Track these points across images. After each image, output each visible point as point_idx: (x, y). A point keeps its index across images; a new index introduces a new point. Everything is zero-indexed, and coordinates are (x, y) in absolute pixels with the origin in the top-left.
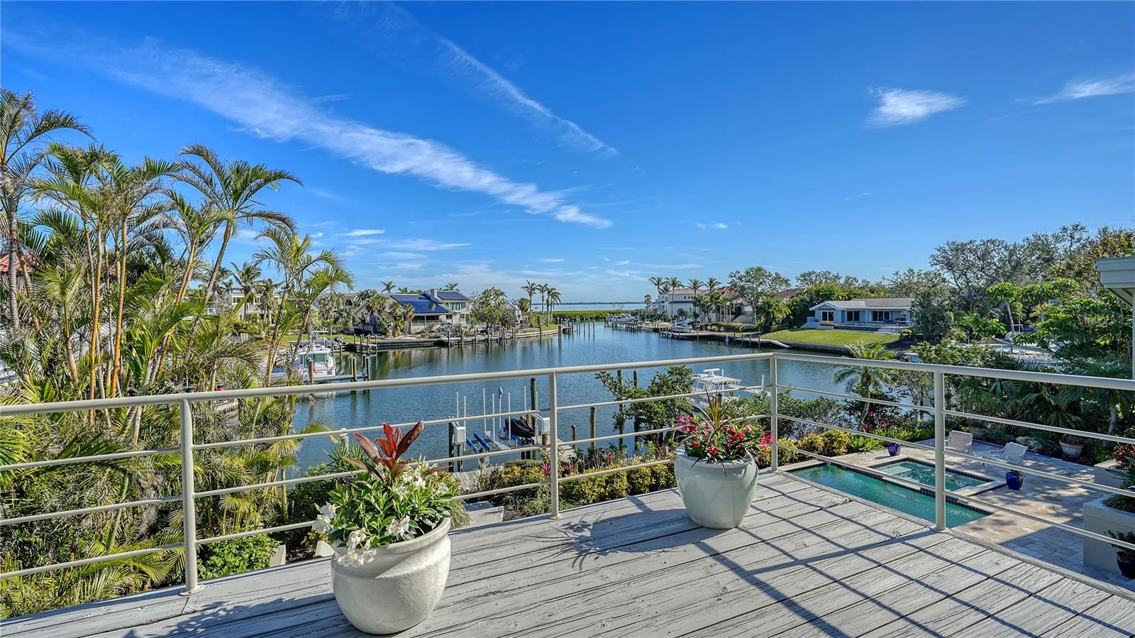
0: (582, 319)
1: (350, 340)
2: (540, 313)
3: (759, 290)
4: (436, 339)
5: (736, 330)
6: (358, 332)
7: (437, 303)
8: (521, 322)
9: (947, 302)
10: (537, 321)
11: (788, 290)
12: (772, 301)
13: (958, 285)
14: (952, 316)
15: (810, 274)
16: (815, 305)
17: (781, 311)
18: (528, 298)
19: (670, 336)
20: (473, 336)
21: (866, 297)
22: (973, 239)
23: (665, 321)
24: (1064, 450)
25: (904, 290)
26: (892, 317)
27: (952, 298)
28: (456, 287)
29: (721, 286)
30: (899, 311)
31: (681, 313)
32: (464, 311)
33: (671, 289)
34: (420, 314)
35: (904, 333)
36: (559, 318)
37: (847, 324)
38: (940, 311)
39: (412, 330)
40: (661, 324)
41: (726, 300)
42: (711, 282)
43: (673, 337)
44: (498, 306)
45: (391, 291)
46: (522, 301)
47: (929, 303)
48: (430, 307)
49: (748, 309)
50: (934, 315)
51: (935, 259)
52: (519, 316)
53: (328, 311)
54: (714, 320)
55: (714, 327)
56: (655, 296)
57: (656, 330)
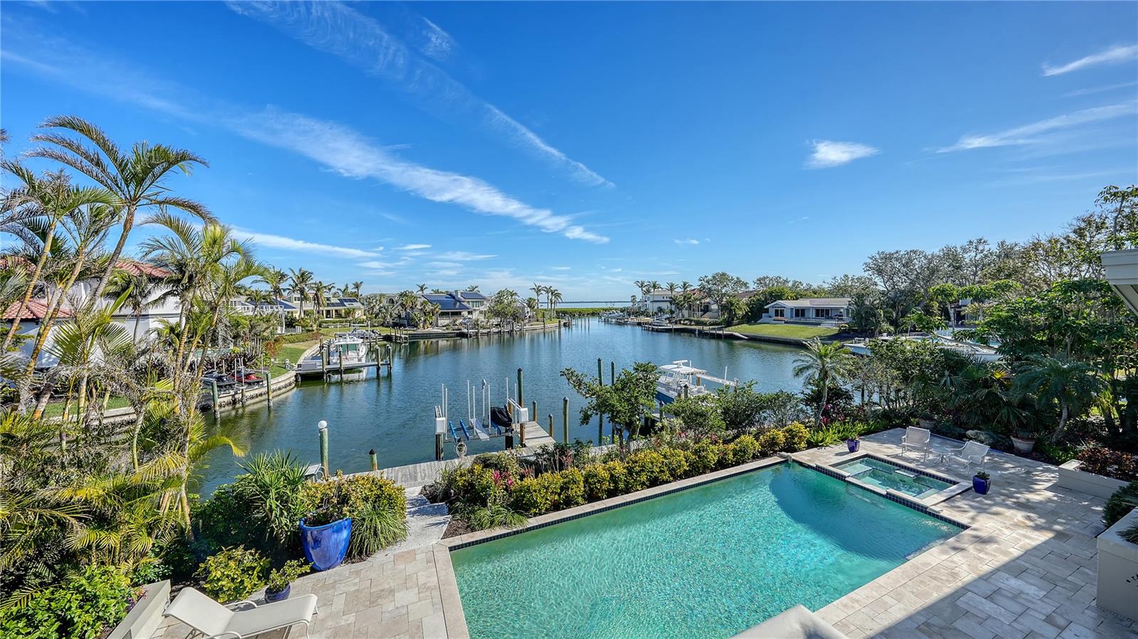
0: (580, 315)
1: (386, 331)
2: (545, 310)
3: (724, 291)
4: (458, 331)
5: (704, 324)
6: (395, 325)
7: (460, 302)
8: (529, 317)
9: (878, 301)
10: (542, 316)
11: (746, 292)
12: (734, 301)
13: (886, 288)
14: (882, 313)
15: (764, 278)
16: (769, 303)
17: (741, 309)
18: (536, 298)
19: (650, 329)
20: (487, 328)
21: (810, 297)
22: (898, 249)
23: (647, 316)
24: (1015, 445)
25: (841, 291)
26: (832, 314)
27: (882, 298)
28: (477, 289)
29: (692, 288)
30: (838, 309)
31: (660, 310)
32: (482, 308)
33: (652, 290)
34: (445, 311)
35: (842, 327)
36: (561, 314)
37: (794, 319)
38: (871, 309)
39: (439, 324)
40: (643, 319)
41: (696, 299)
42: (685, 285)
43: (653, 330)
44: (509, 304)
45: (424, 291)
46: (530, 300)
47: (863, 302)
48: (455, 304)
49: (714, 307)
50: (867, 312)
51: (868, 267)
52: (528, 312)
53: (373, 308)
54: (686, 316)
55: (686, 322)
56: (639, 297)
57: (639, 324)
